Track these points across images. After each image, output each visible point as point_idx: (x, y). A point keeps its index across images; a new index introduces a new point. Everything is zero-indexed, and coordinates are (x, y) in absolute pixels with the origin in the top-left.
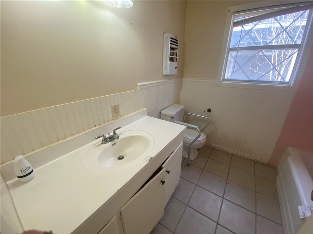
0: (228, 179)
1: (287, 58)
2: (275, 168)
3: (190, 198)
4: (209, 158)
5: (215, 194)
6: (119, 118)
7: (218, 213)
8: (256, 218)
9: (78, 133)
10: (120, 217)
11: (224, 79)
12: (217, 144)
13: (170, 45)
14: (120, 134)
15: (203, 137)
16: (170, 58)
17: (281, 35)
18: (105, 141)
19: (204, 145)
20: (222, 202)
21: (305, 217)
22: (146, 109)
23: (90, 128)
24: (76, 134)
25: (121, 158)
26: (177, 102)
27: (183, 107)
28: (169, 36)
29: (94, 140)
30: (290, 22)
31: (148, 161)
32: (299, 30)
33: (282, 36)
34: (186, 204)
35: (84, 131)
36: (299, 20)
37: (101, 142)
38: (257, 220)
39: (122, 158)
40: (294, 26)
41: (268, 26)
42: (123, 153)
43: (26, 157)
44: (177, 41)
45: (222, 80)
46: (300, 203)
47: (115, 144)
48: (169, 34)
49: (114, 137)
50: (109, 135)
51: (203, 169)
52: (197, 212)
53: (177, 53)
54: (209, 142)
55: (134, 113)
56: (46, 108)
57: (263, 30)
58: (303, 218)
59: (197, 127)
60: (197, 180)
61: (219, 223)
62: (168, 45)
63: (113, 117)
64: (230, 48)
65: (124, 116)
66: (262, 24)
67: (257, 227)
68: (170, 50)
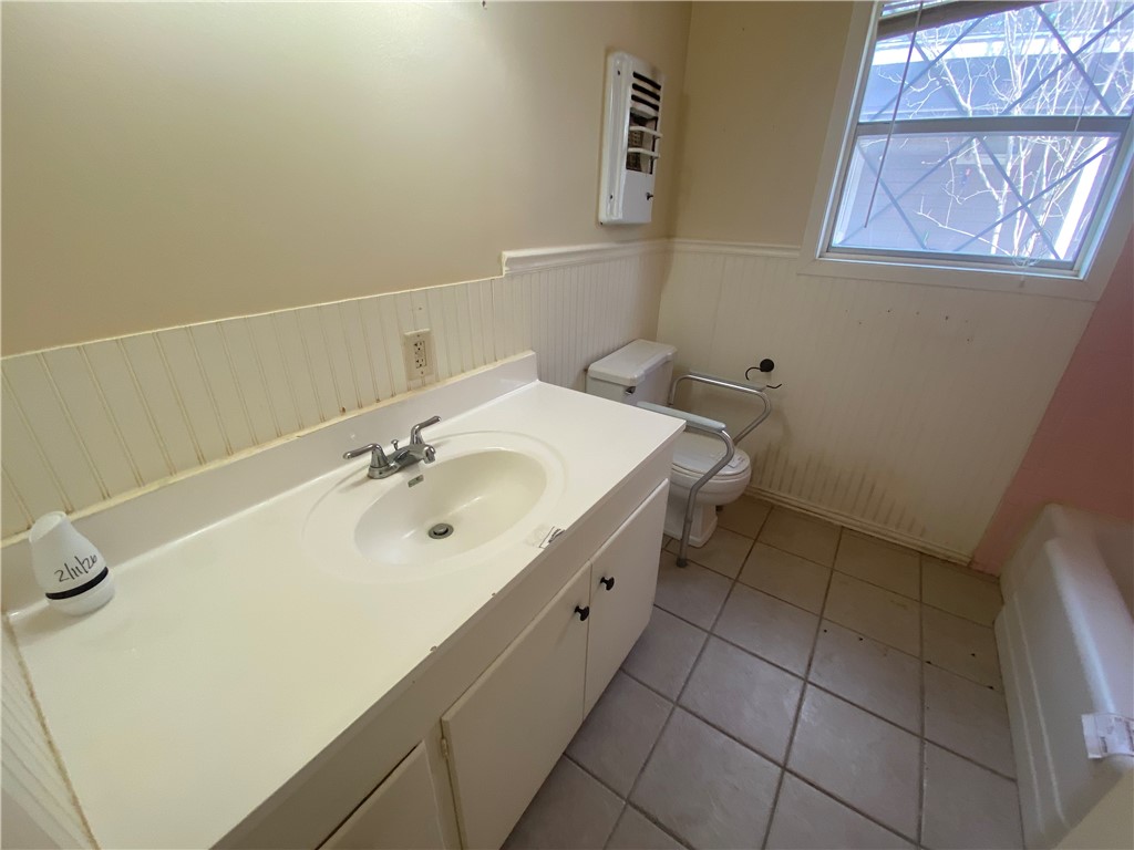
0: (825, 616)
1: (1060, 181)
2: (994, 581)
3: (688, 680)
4: (756, 540)
5: (778, 667)
6: (430, 384)
7: (788, 733)
8: (921, 754)
9: (279, 435)
10: (442, 747)
11: (829, 248)
12: (790, 492)
13: (629, 103)
14: (438, 445)
15: (739, 465)
16: (629, 155)
17: (1044, 87)
18: (382, 466)
19: (741, 492)
20: (802, 694)
21: (1105, 754)
22: (531, 353)
23: (323, 420)
24: (270, 440)
25: (441, 532)
26: (648, 332)
27: (668, 352)
28: (626, 65)
29: (339, 465)
30: (1081, 38)
31: (546, 544)
32: (1115, 69)
33: (1048, 90)
34: (675, 699)
35: (301, 427)
36: (1118, 30)
37: (366, 471)
38: (925, 761)
39: (446, 531)
40: (1096, 54)
41: (997, 49)
42: (450, 514)
43: (78, 520)
44: (658, 87)
45: (821, 252)
46: (1090, 706)
47: (418, 479)
48: (626, 56)
49: (416, 455)
50: (396, 445)
51: (734, 577)
52: (711, 728)
53: (654, 138)
54: (761, 482)
55: (490, 367)
56: (150, 332)
57: (979, 63)
58: (1099, 756)
59: (724, 426)
60: (715, 617)
61: (790, 765)
62: (621, 103)
63: (410, 378)
64: (859, 124)
65: (451, 376)
66: (975, 41)
67: (925, 785)
68: (630, 125)
